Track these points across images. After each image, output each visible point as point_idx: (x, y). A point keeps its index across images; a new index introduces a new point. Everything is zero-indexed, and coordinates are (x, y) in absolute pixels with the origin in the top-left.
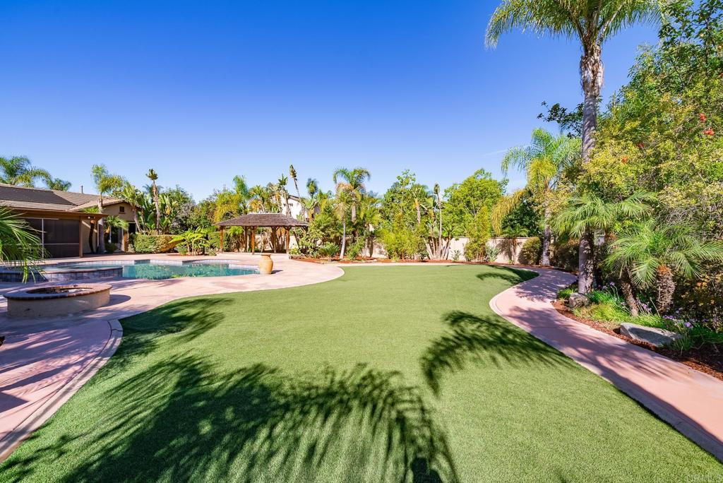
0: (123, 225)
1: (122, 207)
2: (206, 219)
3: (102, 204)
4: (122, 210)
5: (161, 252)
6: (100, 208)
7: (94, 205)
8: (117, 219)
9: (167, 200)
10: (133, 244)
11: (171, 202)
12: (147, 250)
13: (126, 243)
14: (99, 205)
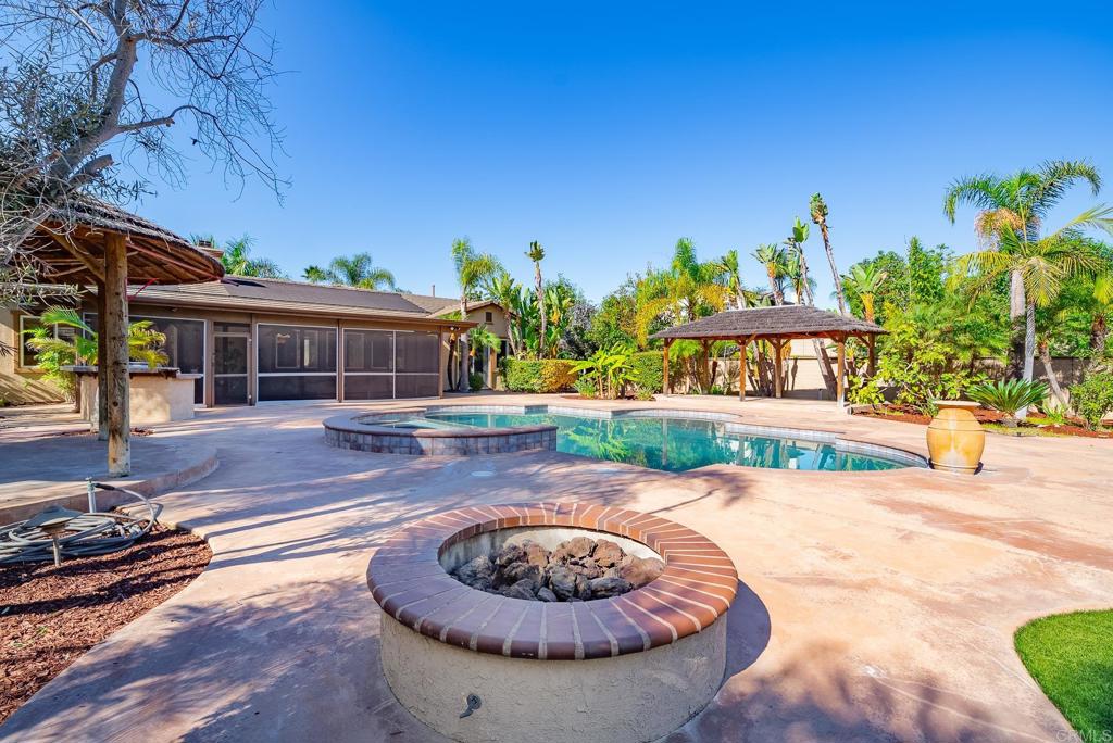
0: (493, 341)
1: (491, 311)
2: (617, 328)
3: (466, 308)
4: (489, 317)
5: (548, 392)
6: (464, 313)
7: (456, 310)
8: (485, 332)
9: (554, 297)
10: (505, 376)
11: (560, 300)
12: (526, 386)
13: (493, 373)
14: (463, 309)
